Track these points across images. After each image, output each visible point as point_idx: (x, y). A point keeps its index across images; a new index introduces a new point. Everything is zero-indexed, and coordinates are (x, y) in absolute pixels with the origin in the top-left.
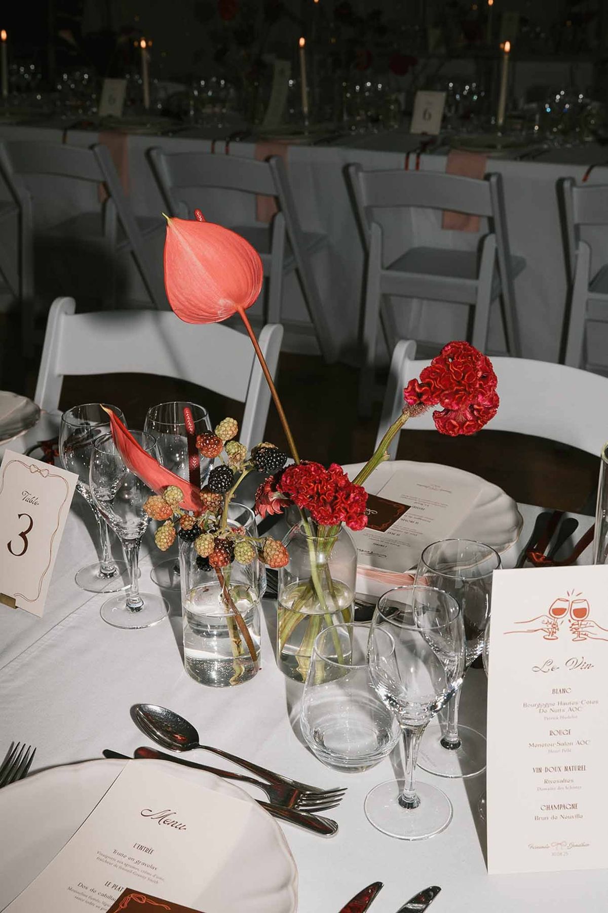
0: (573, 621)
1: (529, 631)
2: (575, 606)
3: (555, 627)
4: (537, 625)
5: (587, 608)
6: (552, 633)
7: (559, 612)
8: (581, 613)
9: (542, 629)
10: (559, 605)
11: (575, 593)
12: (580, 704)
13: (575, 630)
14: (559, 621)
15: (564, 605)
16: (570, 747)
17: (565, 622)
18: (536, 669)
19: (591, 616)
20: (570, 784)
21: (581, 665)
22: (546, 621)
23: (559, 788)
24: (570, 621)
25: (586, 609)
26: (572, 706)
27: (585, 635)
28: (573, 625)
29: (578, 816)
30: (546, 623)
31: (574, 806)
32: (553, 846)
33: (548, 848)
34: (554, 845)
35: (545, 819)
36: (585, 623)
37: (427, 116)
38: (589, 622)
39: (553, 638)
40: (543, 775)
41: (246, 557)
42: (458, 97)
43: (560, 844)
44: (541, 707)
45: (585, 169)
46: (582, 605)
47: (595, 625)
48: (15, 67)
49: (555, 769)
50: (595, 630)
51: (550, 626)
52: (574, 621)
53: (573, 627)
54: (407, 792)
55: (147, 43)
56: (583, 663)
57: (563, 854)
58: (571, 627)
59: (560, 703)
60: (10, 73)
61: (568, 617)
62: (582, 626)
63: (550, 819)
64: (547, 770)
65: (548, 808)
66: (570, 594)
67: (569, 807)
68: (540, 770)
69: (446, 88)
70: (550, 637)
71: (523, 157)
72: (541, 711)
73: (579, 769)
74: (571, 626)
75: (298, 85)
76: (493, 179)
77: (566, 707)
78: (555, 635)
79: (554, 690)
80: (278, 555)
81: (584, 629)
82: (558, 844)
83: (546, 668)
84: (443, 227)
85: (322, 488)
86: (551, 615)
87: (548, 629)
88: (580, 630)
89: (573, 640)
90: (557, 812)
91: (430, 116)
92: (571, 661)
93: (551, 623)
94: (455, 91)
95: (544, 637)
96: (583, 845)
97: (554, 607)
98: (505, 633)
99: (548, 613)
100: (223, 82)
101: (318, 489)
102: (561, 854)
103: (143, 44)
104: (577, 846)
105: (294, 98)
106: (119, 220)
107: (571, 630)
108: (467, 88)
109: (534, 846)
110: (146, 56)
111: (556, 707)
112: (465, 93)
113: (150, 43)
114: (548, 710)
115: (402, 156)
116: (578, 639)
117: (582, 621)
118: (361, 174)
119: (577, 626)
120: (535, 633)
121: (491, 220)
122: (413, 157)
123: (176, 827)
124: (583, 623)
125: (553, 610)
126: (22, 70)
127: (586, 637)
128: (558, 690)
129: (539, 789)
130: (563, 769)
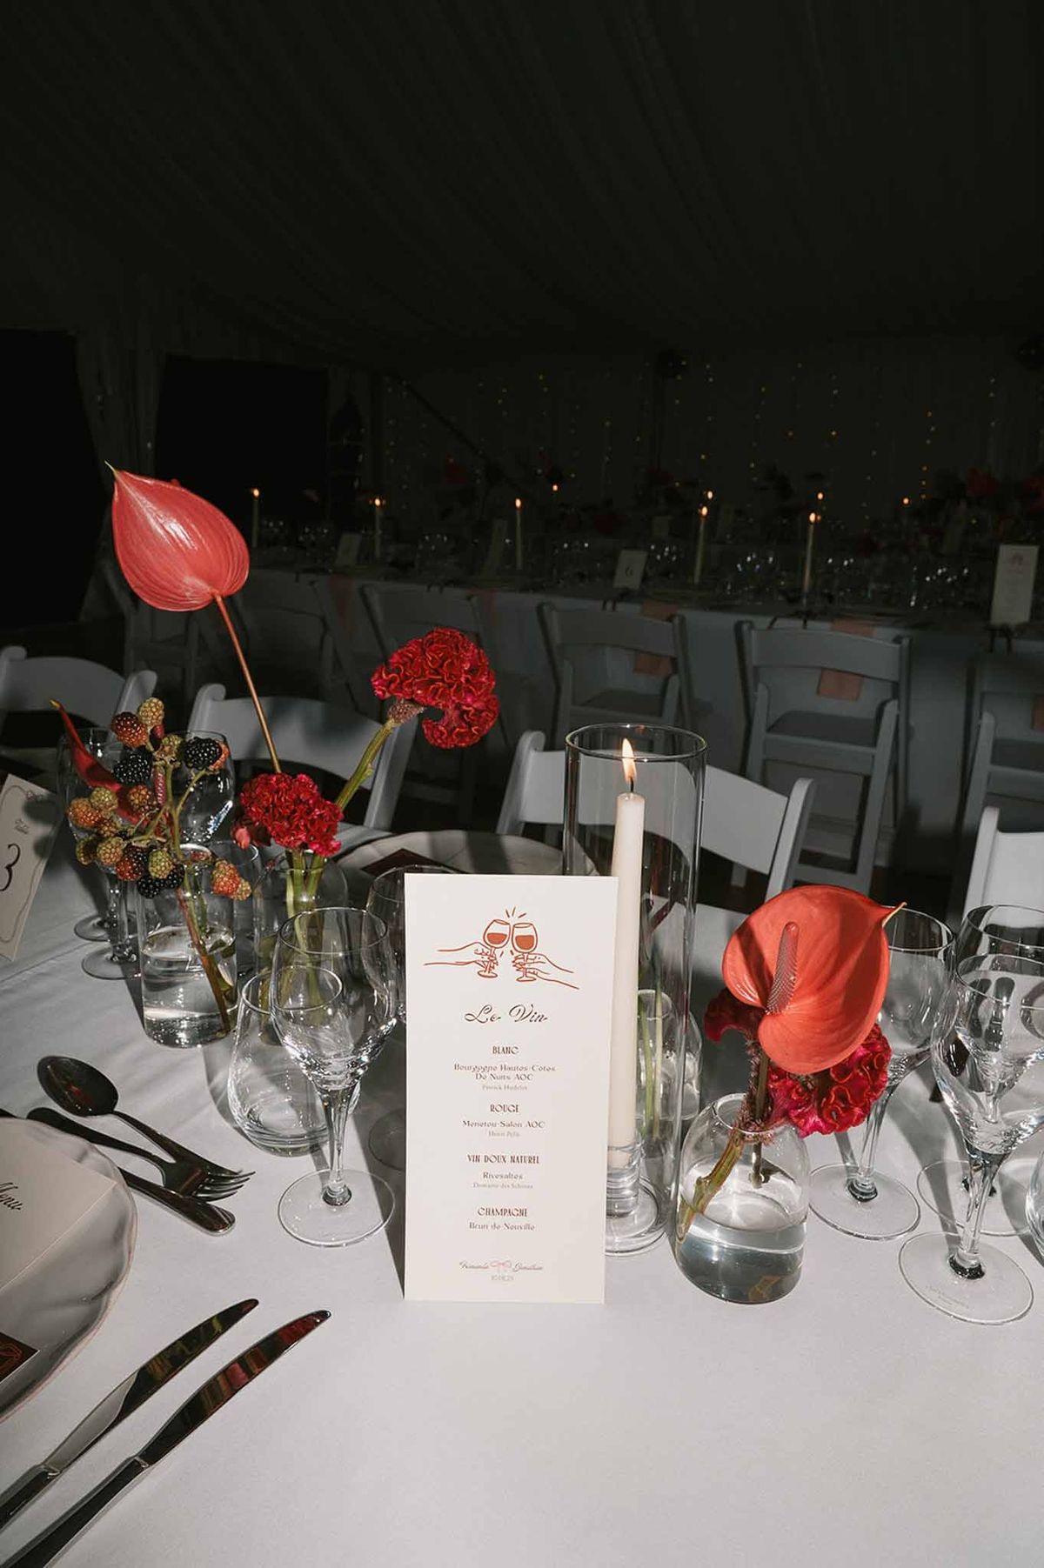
0: (516, 954)
1: (457, 964)
2: (518, 932)
3: (493, 961)
4: (469, 954)
5: (534, 934)
6: (488, 968)
7: (496, 939)
8: (527, 943)
9: (475, 962)
10: (496, 929)
11: (517, 913)
12: (530, 1071)
13: (519, 965)
14: (498, 952)
15: (504, 930)
16: (516, 1129)
17: (506, 955)
18: (470, 1017)
19: (540, 949)
20: (518, 1181)
21: (531, 1015)
22: (480, 951)
23: (503, 1186)
24: (513, 954)
25: (532, 937)
26: (520, 1073)
27: (534, 973)
28: (516, 958)
29: (528, 1227)
30: (481, 954)
31: (523, 1213)
32: (494, 1266)
33: (486, 1268)
34: (495, 1264)
35: (483, 1227)
36: (533, 957)
37: (629, 573)
38: (538, 957)
39: (491, 974)
40: (482, 1166)
41: (159, 868)
42: (659, 557)
43: (503, 1264)
44: (479, 1071)
45: (769, 620)
46: (529, 931)
47: (545, 960)
48: (265, 522)
49: (497, 1158)
50: (546, 967)
51: (486, 958)
52: (518, 954)
53: (517, 961)
54: (333, 1183)
55: (381, 502)
56: (533, 1014)
57: (506, 1278)
58: (514, 962)
59: (503, 1068)
60: (261, 526)
61: (509, 947)
62: (529, 961)
63: (490, 1227)
64: (487, 1159)
65: (488, 1212)
66: (510, 915)
67: (515, 1212)
68: (477, 1159)
69: (648, 549)
70: (486, 974)
71: (712, 608)
72: (479, 1076)
73: (530, 1161)
74: (513, 959)
75: (513, 543)
76: (676, 621)
77: (513, 1074)
78: (493, 971)
79: (494, 1048)
80: (222, 878)
81: (532, 966)
82: (500, 1264)
83: (483, 1017)
84: (636, 670)
85: (279, 799)
86: (485, 941)
87: (483, 962)
88: (526, 966)
89: (518, 980)
90: (499, 1219)
91: (631, 574)
92: (518, 1008)
93: (486, 954)
94: (656, 552)
95: (478, 973)
96: (534, 1269)
97: (489, 931)
98: (426, 964)
99: (482, 938)
100: (445, 539)
101: (273, 799)
102: (503, 1278)
103: (377, 502)
104: (525, 1268)
105: (509, 554)
106: (335, 651)
107: (514, 966)
108: (667, 549)
109: (467, 1265)
110: (379, 513)
111: (498, 1073)
112: (666, 554)
113: (384, 502)
114: (488, 1076)
115: (599, 604)
116: (525, 978)
117: (529, 953)
118: (554, 614)
119: (522, 960)
120: (466, 966)
121: (674, 660)
122: (609, 605)
123: (9, 1206)
124: (530, 956)
125: (488, 934)
126: (271, 524)
127: (535, 976)
128: (501, 1049)
129: (476, 1185)
130: (508, 1159)
